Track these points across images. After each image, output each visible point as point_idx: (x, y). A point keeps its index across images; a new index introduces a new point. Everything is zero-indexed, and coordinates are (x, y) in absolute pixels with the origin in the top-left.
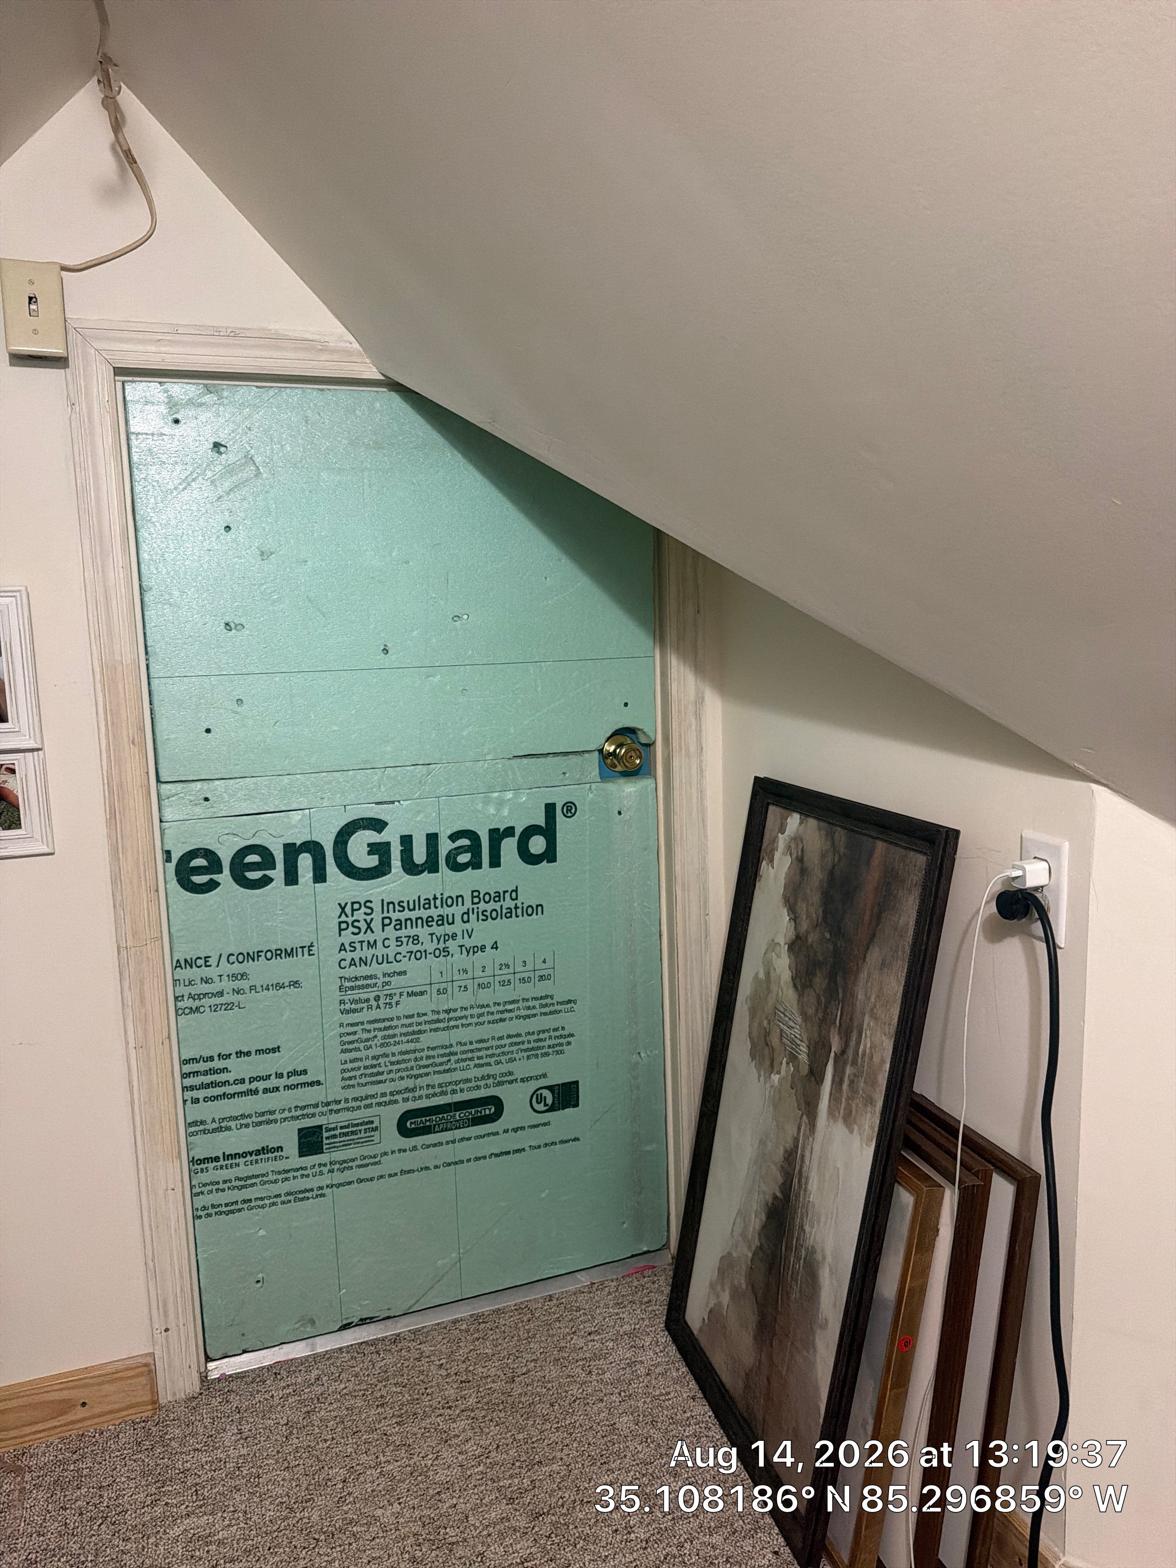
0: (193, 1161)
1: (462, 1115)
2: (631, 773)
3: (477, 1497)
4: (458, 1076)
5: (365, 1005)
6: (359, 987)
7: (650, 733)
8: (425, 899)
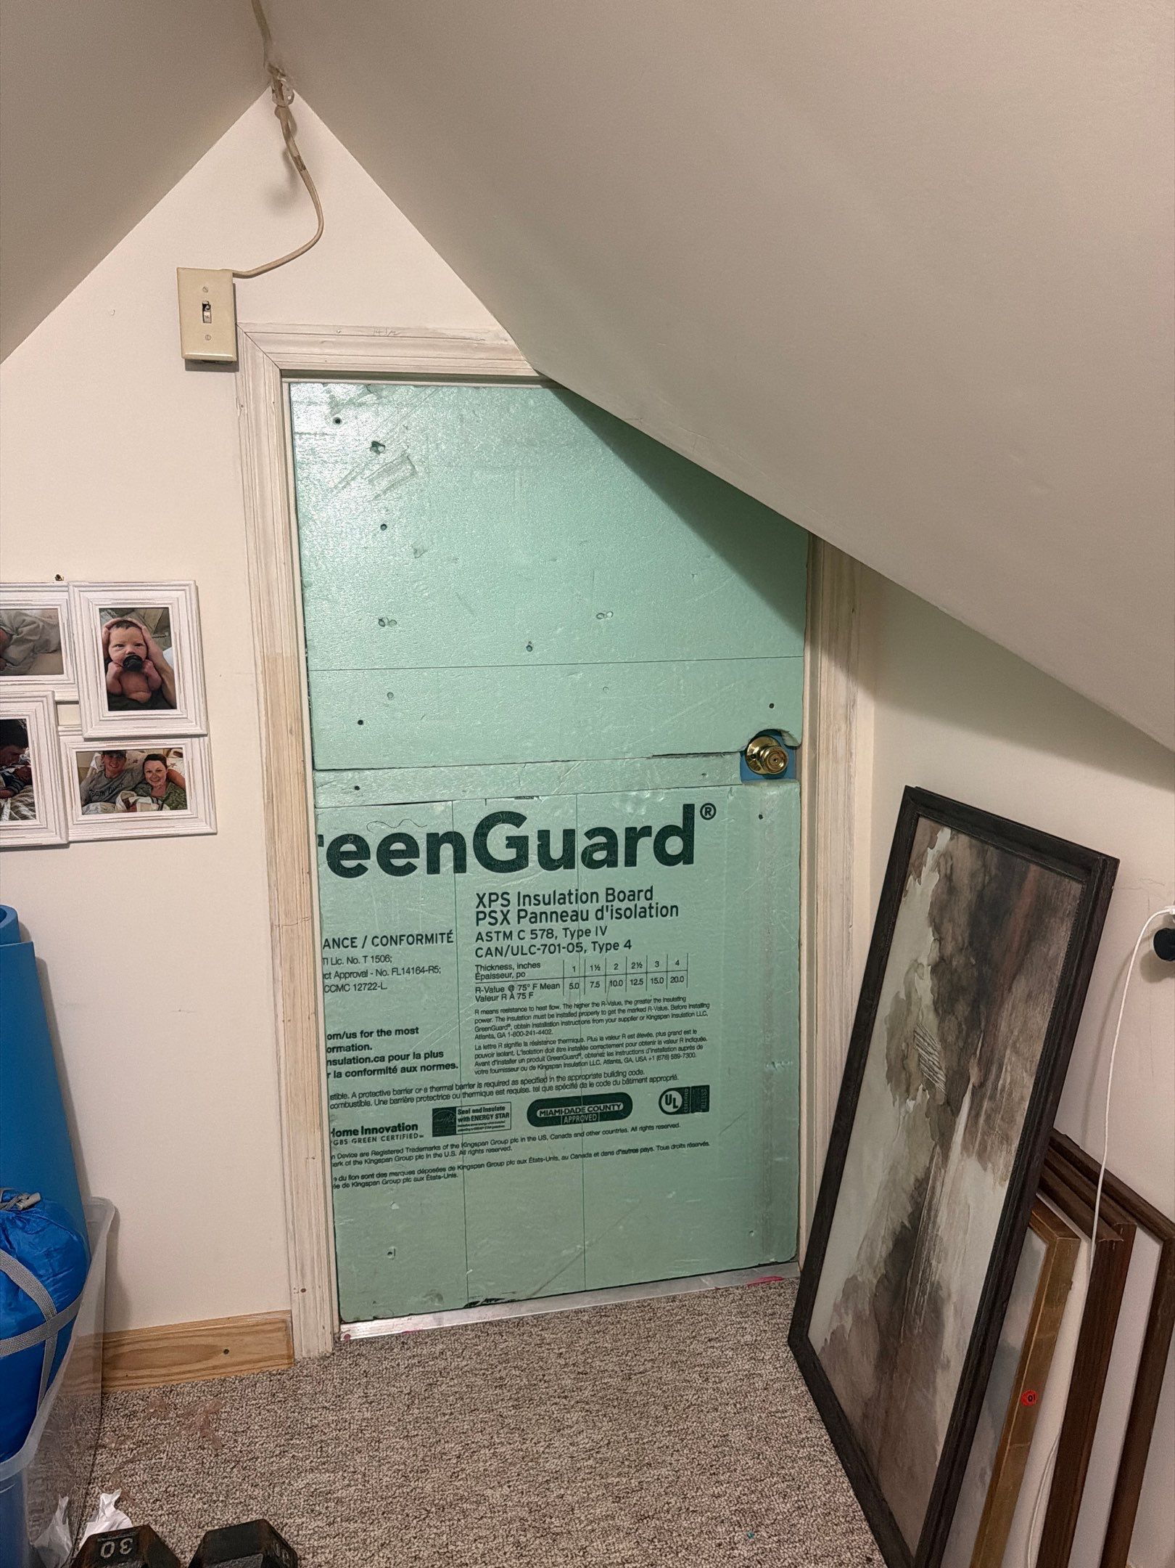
0: (333, 1133)
1: (591, 1109)
2: (775, 776)
3: (584, 1490)
4: (587, 1070)
5: (499, 994)
6: (495, 976)
7: (796, 736)
8: (560, 894)
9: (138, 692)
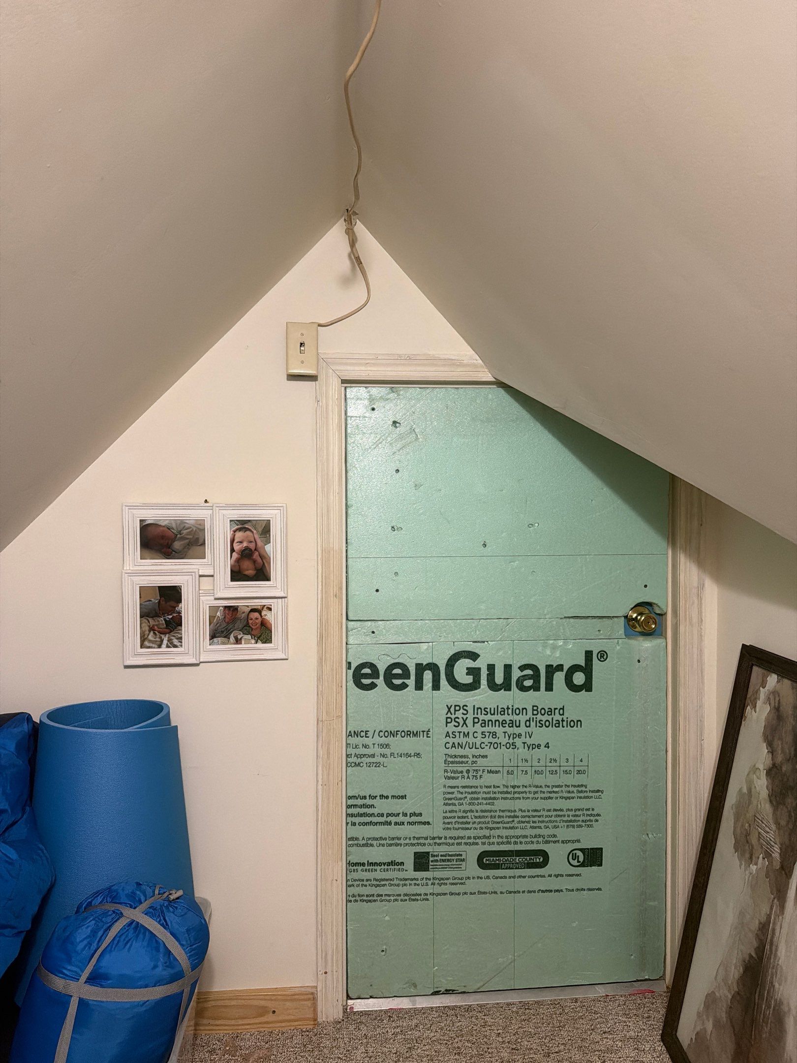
0: (349, 864)
1: (521, 860)
2: (648, 634)
4: (519, 832)
5: (460, 775)
6: (457, 763)
7: (663, 607)
8: (502, 708)
9: (248, 570)
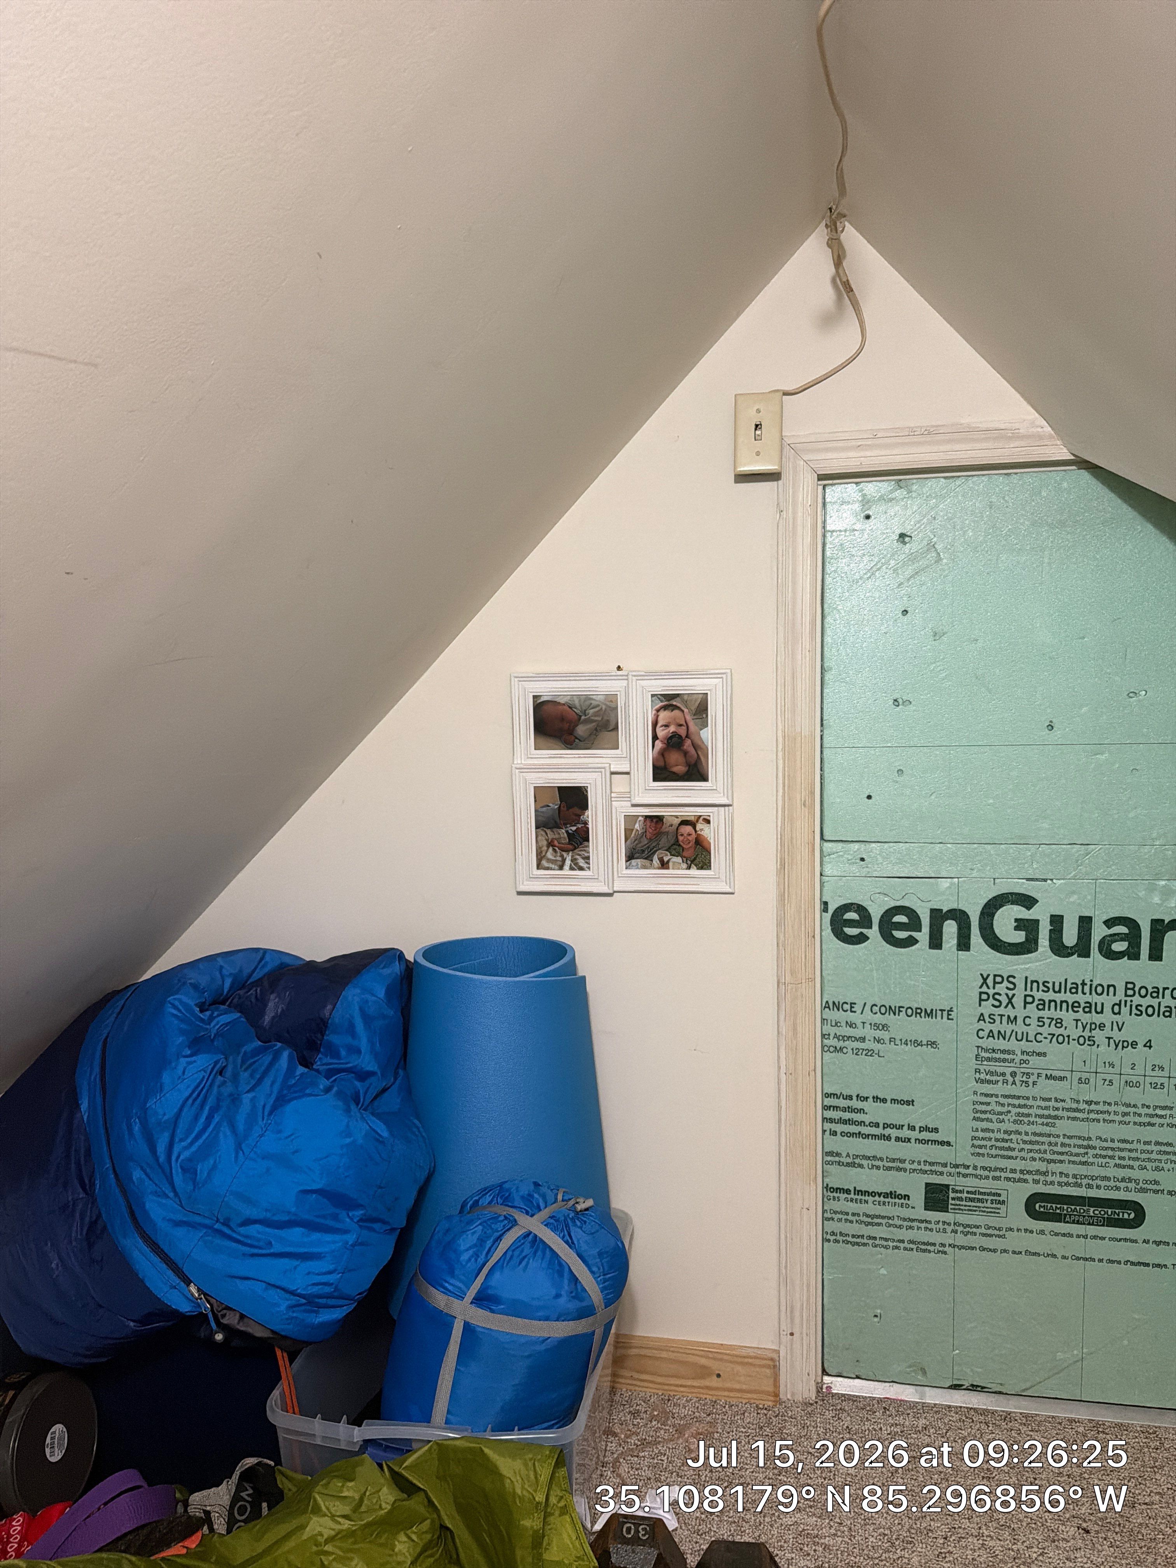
0: (827, 1188)
1: (1097, 1212)
4: (1095, 1171)
5: (1001, 1078)
6: (996, 1060)
8: (1072, 984)
9: (677, 765)
